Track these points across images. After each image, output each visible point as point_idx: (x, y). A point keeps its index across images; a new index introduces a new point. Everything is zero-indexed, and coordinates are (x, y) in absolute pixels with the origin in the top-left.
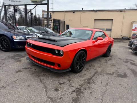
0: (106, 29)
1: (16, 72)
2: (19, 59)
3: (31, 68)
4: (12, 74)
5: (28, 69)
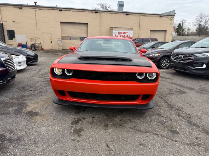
1: (76, 135)
2: (24, 110)
3: (84, 119)
4: (78, 141)
5: (83, 122)
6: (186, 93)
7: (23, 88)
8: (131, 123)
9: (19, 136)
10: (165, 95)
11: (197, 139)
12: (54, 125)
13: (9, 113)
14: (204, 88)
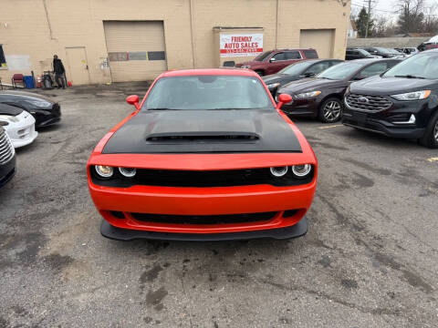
0: (149, 53)
1: (153, 307)
2: (40, 253)
3: (167, 265)
4: (158, 322)
5: (164, 273)
6: (373, 183)
7: (34, 193)
8: (264, 267)
9: (36, 319)
10: (332, 193)
11: (393, 297)
12: (105, 286)
13: (9, 264)
14: (411, 167)
